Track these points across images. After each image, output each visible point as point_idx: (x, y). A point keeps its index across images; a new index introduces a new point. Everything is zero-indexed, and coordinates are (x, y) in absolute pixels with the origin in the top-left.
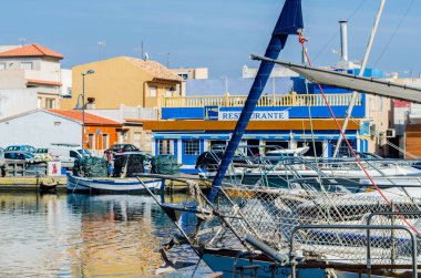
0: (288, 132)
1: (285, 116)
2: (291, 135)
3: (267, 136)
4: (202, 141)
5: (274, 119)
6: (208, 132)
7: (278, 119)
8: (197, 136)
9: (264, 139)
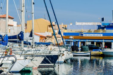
0: (102, 40)
1: (102, 35)
2: (103, 41)
3: (97, 41)
4: (79, 42)
5: (98, 36)
6: (80, 39)
7: (100, 36)
8: (77, 40)
9: (96, 41)
